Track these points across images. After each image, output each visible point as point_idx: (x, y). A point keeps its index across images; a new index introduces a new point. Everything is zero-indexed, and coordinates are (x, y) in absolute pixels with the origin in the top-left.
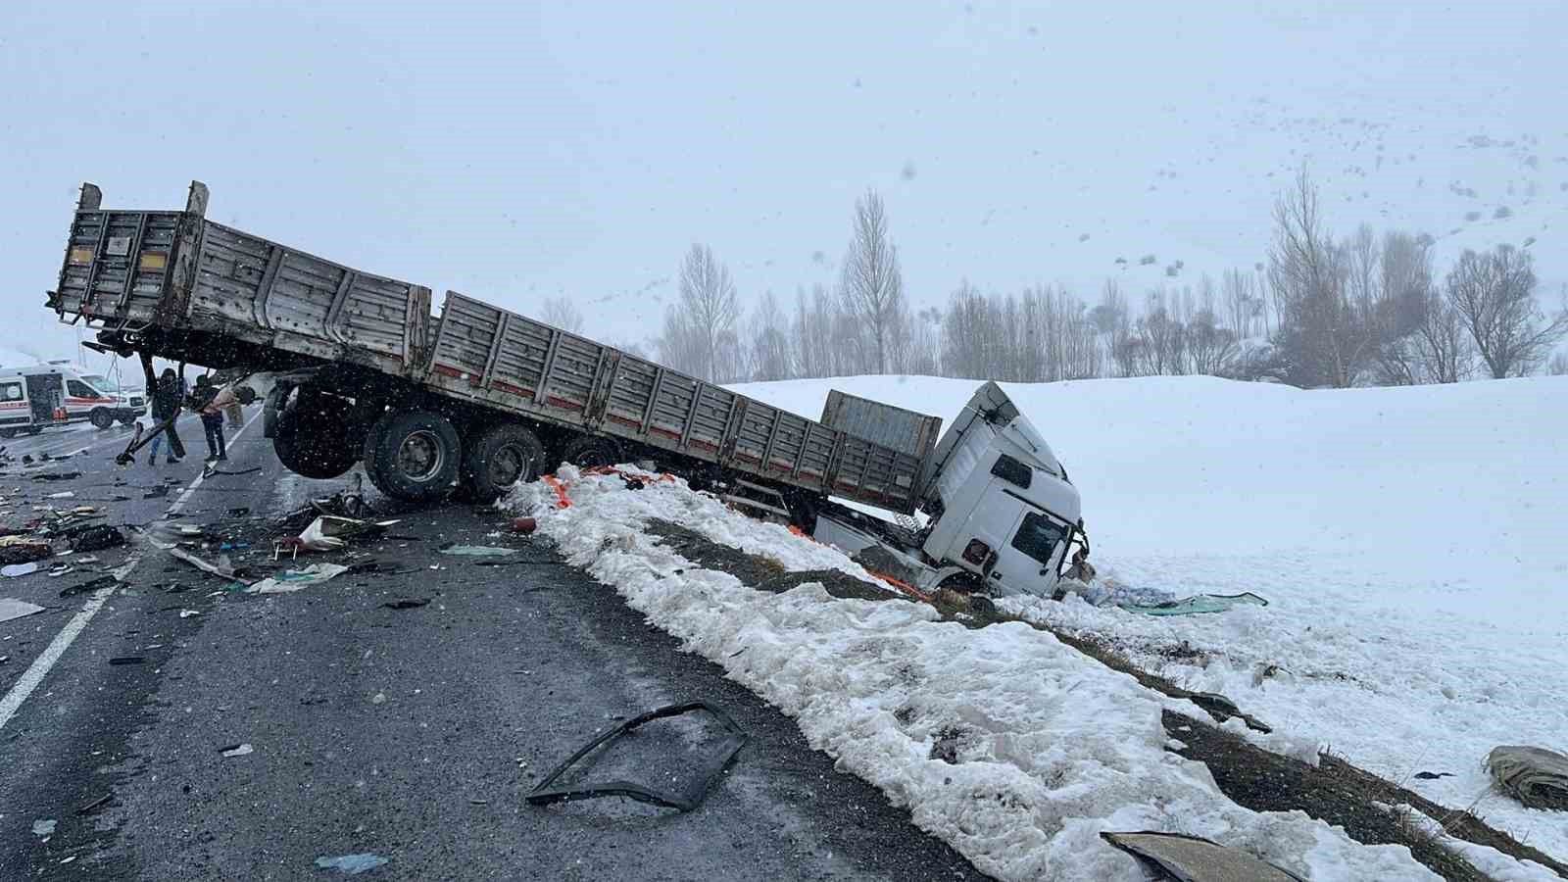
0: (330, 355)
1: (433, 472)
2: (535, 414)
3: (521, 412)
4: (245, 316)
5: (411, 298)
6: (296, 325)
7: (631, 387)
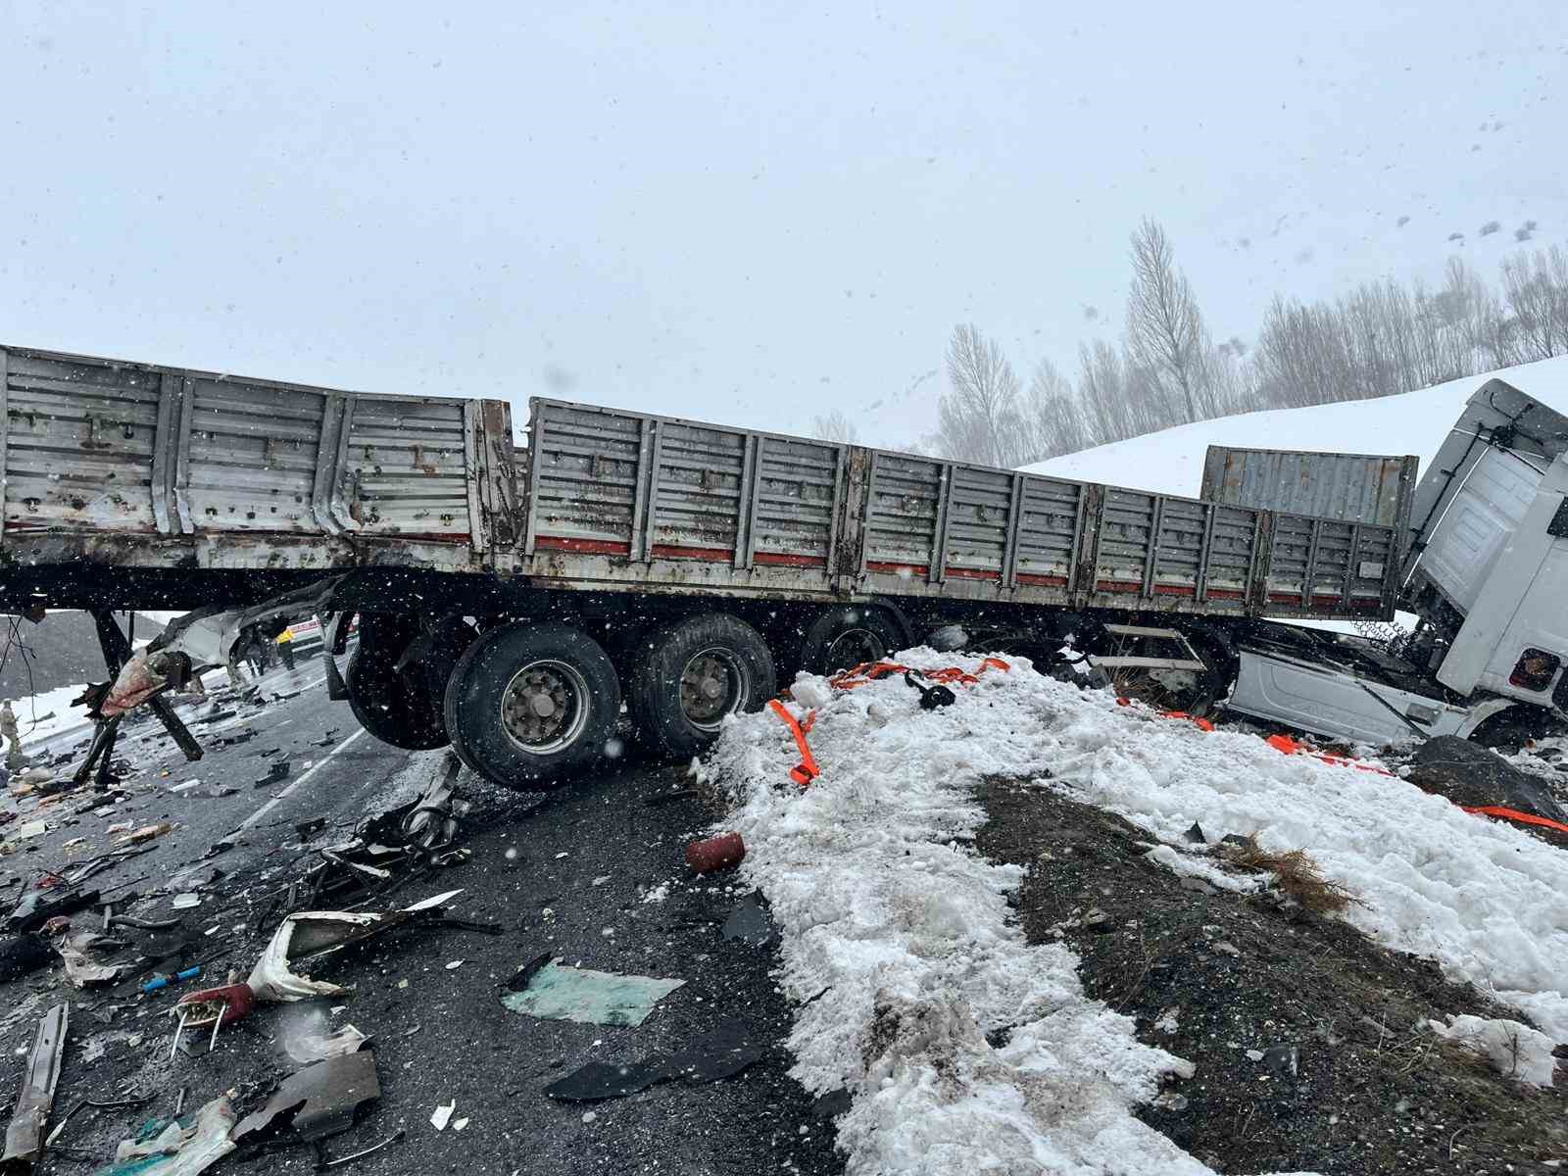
0: (321, 559)
1: (575, 731)
2: (742, 588)
3: (715, 591)
4: (132, 518)
5: (469, 425)
6: (251, 516)
7: (903, 506)
